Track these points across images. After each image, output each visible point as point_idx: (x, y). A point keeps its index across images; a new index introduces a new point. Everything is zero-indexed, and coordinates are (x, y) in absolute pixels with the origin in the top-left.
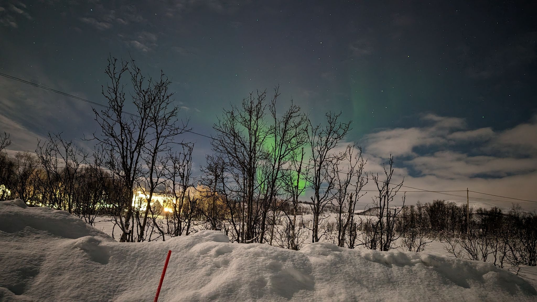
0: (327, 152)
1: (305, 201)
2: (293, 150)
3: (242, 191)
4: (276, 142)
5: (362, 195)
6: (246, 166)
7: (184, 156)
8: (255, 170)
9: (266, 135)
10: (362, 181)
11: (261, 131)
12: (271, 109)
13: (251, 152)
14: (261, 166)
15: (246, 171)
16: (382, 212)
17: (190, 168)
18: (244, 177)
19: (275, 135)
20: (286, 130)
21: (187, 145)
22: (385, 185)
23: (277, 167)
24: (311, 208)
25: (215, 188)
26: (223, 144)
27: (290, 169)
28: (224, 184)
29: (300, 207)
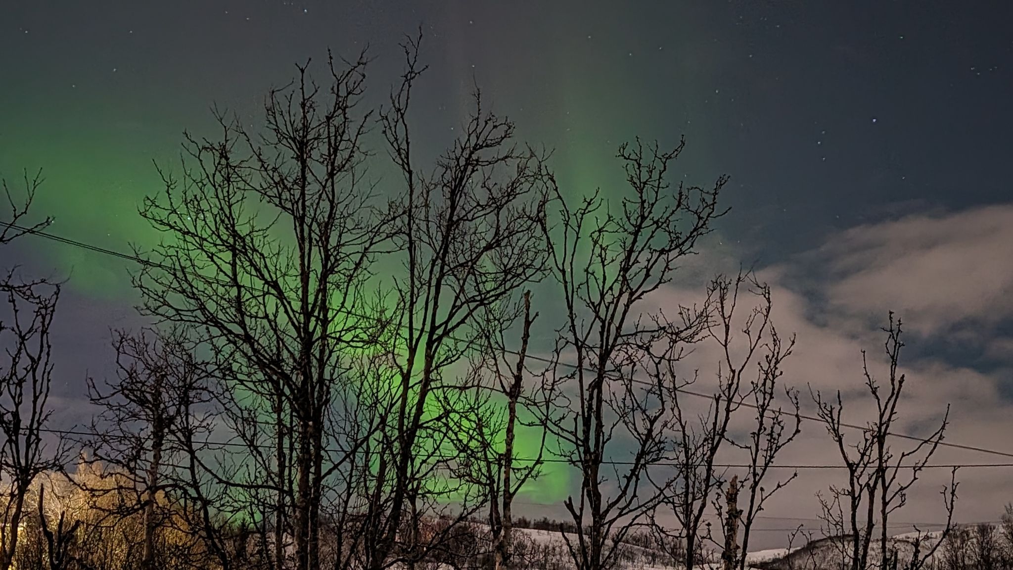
0: (627, 306)
1: (540, 518)
2: (485, 305)
3: (271, 483)
4: (416, 273)
5: (779, 486)
6: (287, 378)
7: (19, 340)
8: (328, 392)
9: (371, 244)
10: (777, 429)
11: (350, 225)
12: (388, 132)
13: (308, 315)
14: (351, 373)
15: (287, 397)
16: (861, 552)
17: (44, 390)
18: (280, 422)
19: (411, 242)
20: (455, 218)
21: (29, 293)
22: (872, 443)
23: (422, 376)
24: (565, 548)
25: (153, 472)
26: (185, 286)
27: (476, 383)
28: (193, 457)
29: (521, 546)
